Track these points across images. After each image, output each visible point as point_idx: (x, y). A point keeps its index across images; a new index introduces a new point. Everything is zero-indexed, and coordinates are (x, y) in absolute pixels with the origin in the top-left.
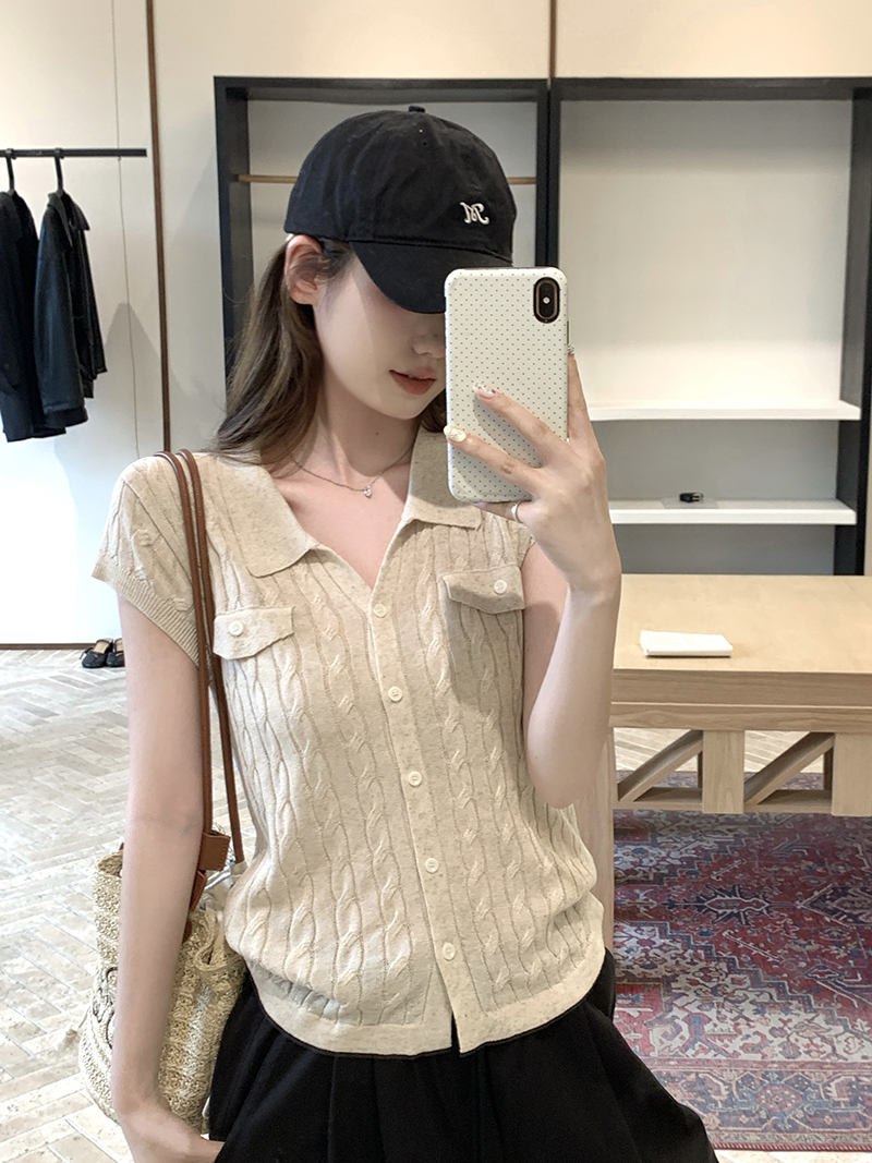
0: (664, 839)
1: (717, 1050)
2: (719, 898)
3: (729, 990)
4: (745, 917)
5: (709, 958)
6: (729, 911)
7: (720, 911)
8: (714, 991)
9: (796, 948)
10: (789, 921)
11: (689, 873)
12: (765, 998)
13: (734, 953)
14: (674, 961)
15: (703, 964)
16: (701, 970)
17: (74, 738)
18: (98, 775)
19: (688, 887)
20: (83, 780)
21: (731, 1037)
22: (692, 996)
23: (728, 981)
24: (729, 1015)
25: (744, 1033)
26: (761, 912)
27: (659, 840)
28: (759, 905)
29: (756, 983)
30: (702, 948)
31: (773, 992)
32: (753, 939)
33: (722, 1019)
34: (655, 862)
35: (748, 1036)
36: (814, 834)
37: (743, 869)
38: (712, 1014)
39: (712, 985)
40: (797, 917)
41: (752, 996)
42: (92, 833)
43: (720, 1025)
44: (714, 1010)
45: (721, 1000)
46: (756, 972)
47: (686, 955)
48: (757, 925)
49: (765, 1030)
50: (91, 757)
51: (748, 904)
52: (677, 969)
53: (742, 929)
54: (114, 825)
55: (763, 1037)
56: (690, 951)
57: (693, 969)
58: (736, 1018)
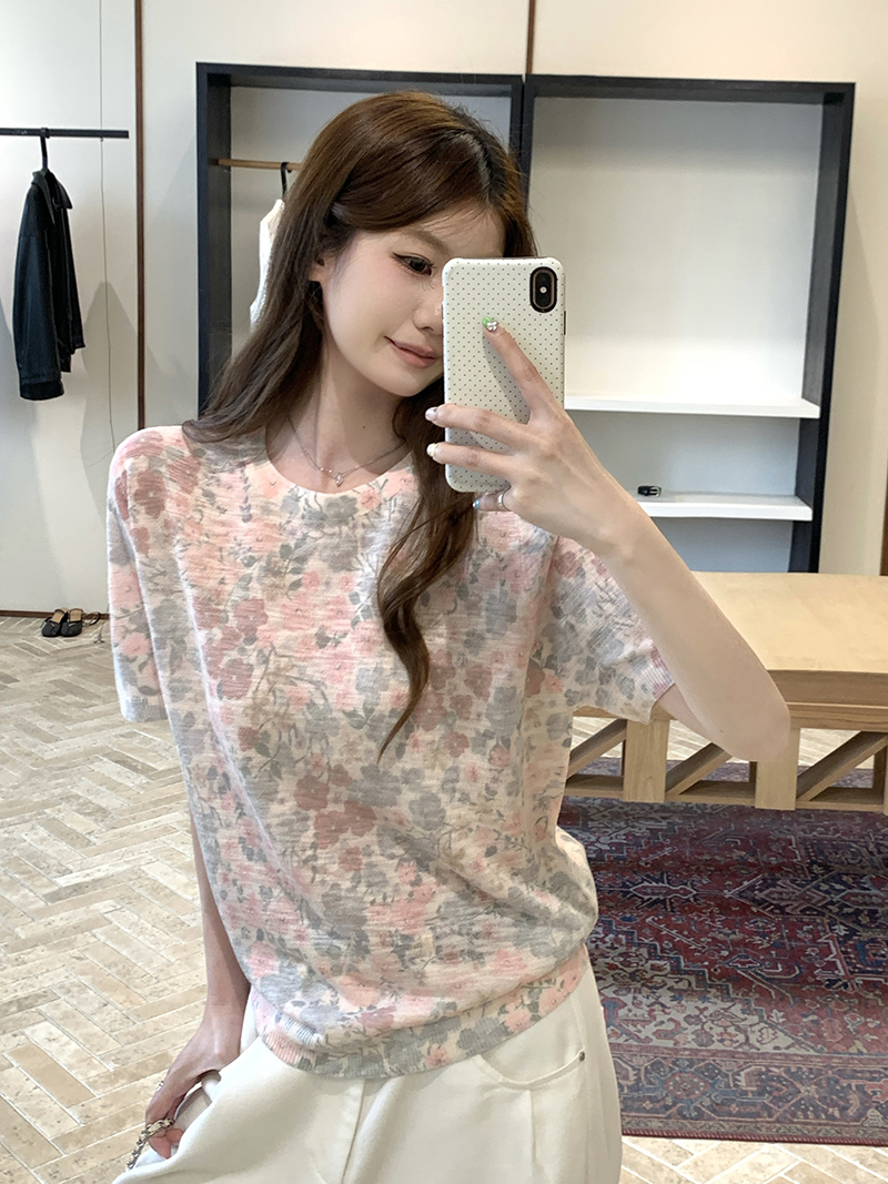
0: (596, 824)
1: (629, 1034)
2: (646, 884)
3: (647, 976)
4: (671, 903)
5: (630, 943)
6: (655, 898)
7: (646, 897)
8: (632, 976)
9: (721, 937)
10: (716, 910)
11: (617, 859)
12: (683, 985)
13: (656, 939)
15: (622, 949)
16: (621, 955)
17: (29, 705)
18: (48, 742)
19: (615, 872)
20: (35, 746)
21: (645, 1022)
22: (610, 981)
23: (648, 966)
24: (645, 1000)
25: (658, 1020)
26: (688, 900)
27: (590, 824)
28: (686, 892)
29: (676, 970)
30: (623, 933)
31: (692, 979)
32: (676, 926)
33: (637, 1005)
35: (662, 1022)
36: (749, 825)
37: (672, 857)
38: (628, 999)
39: (630, 970)
40: (724, 906)
41: (671, 983)
42: (36, 798)
43: (635, 1011)
44: (630, 996)
45: (639, 985)
46: (678, 959)
47: (607, 939)
48: (683, 912)
49: (680, 1017)
50: (44, 725)
51: (677, 891)
52: (598, 953)
53: (666, 916)
54: (59, 791)
55: (678, 1023)
56: (611, 936)
57: (612, 953)
58: (652, 1005)
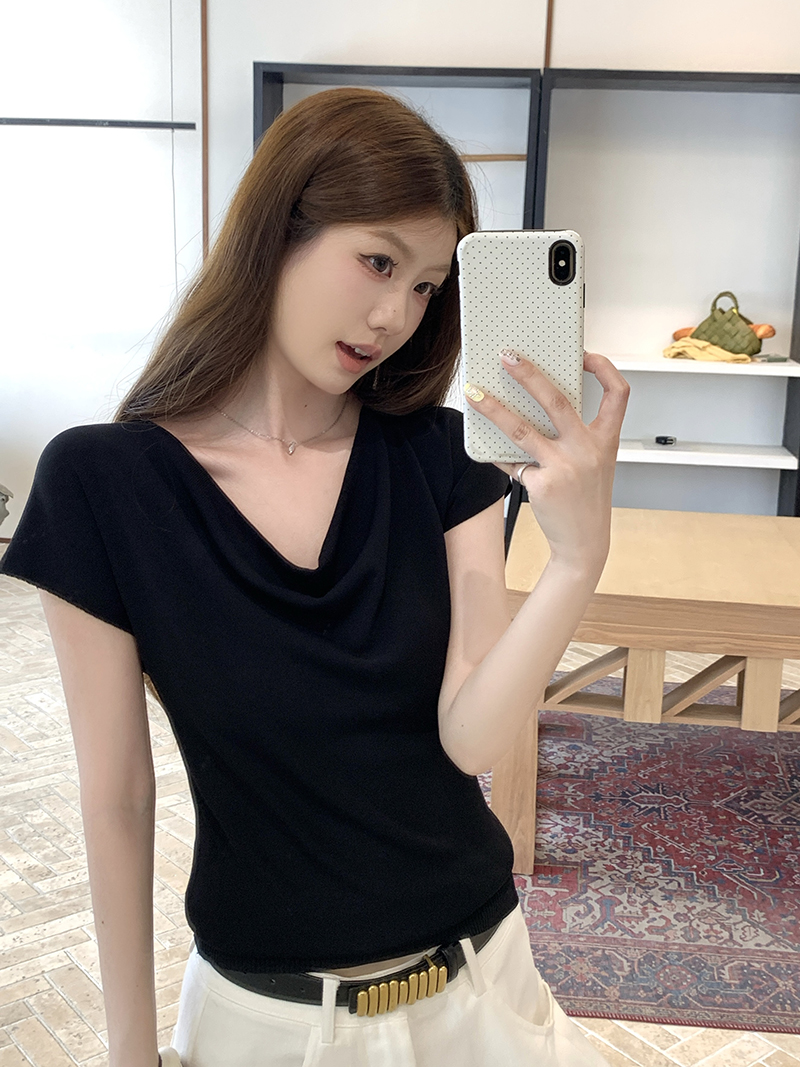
0: (599, 738)
1: (624, 929)
2: (643, 793)
3: (641, 877)
4: (665, 812)
5: (626, 847)
6: (650, 806)
7: (643, 806)
8: (628, 877)
9: (708, 843)
10: (705, 818)
11: (619, 771)
12: (673, 886)
13: (650, 844)
14: (593, 848)
15: (619, 852)
16: (618, 857)
19: (615, 783)
21: (639, 919)
22: (607, 880)
23: (642, 868)
24: (638, 899)
25: (651, 916)
26: (680, 809)
27: (594, 738)
28: (679, 802)
29: (667, 871)
30: (621, 837)
31: (682, 881)
32: (669, 832)
33: (632, 903)
34: (587, 759)
35: (655, 919)
36: (737, 742)
37: (668, 769)
38: (623, 898)
39: (625, 871)
40: (712, 815)
41: (662, 884)
43: (629, 908)
44: (626, 895)
45: (633, 885)
46: (669, 863)
47: (606, 843)
48: (675, 820)
49: (670, 916)
51: (669, 801)
52: (596, 855)
53: (660, 823)
55: (668, 921)
56: (610, 840)
57: (611, 856)
58: (645, 903)
